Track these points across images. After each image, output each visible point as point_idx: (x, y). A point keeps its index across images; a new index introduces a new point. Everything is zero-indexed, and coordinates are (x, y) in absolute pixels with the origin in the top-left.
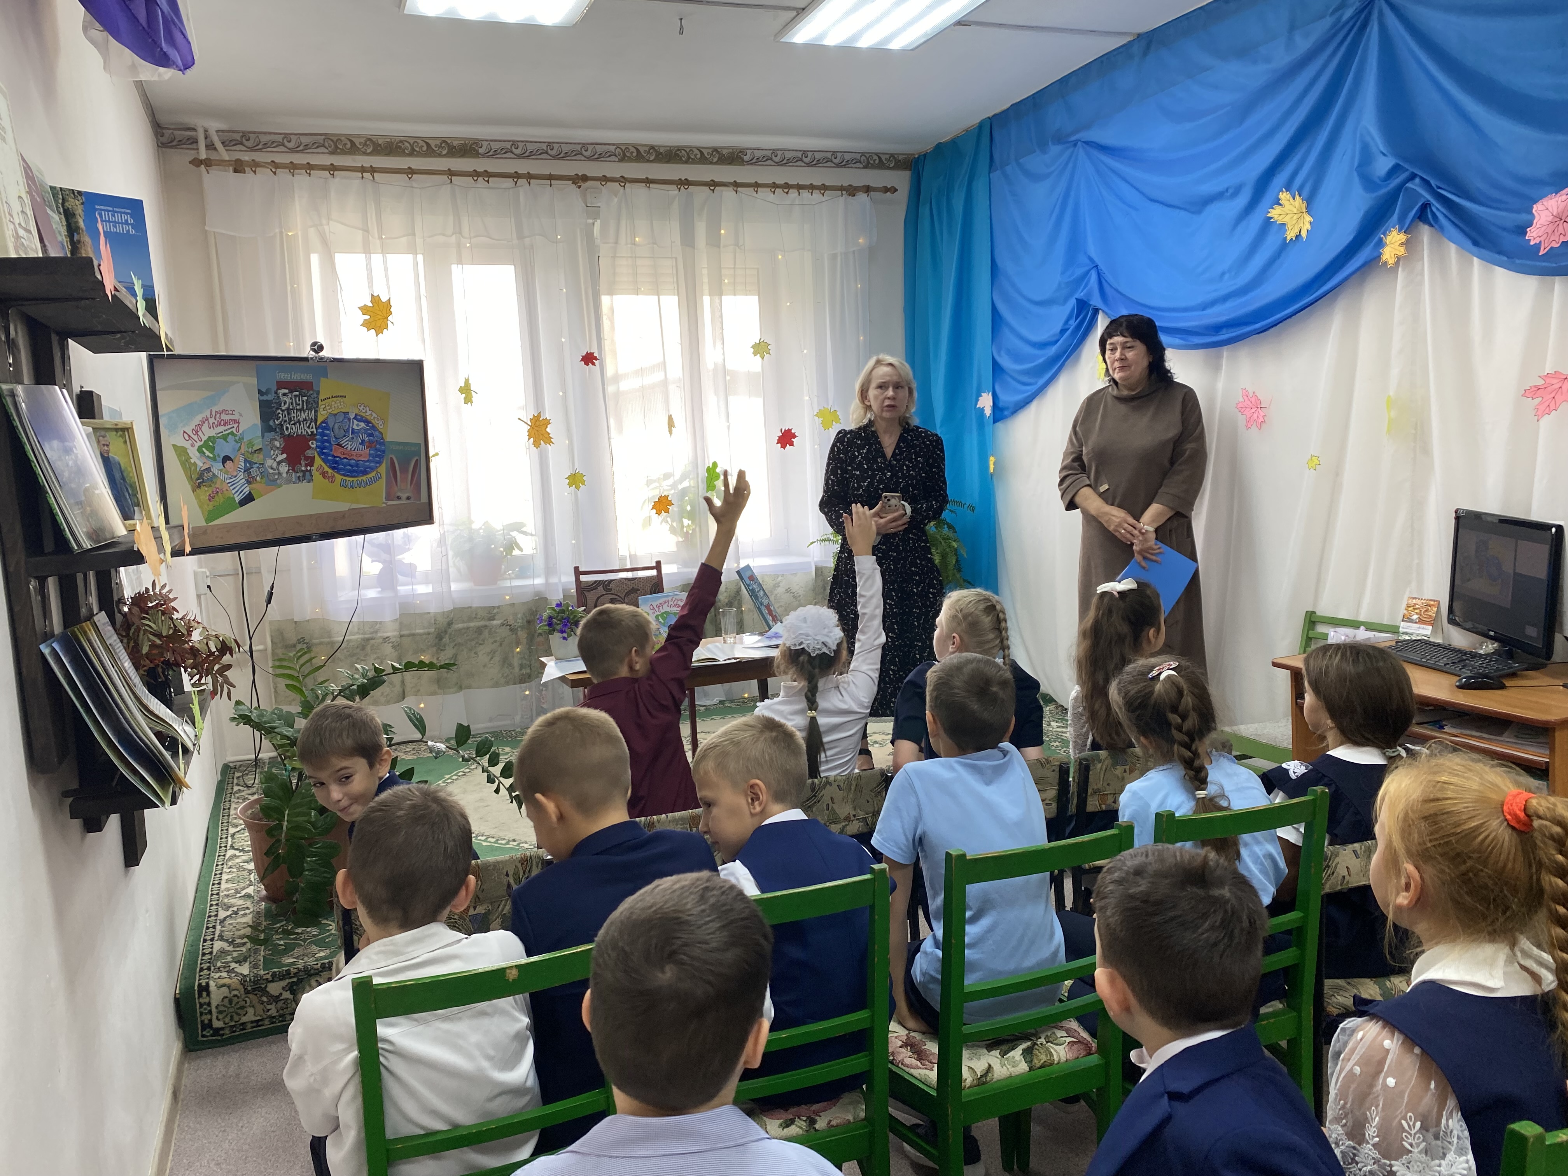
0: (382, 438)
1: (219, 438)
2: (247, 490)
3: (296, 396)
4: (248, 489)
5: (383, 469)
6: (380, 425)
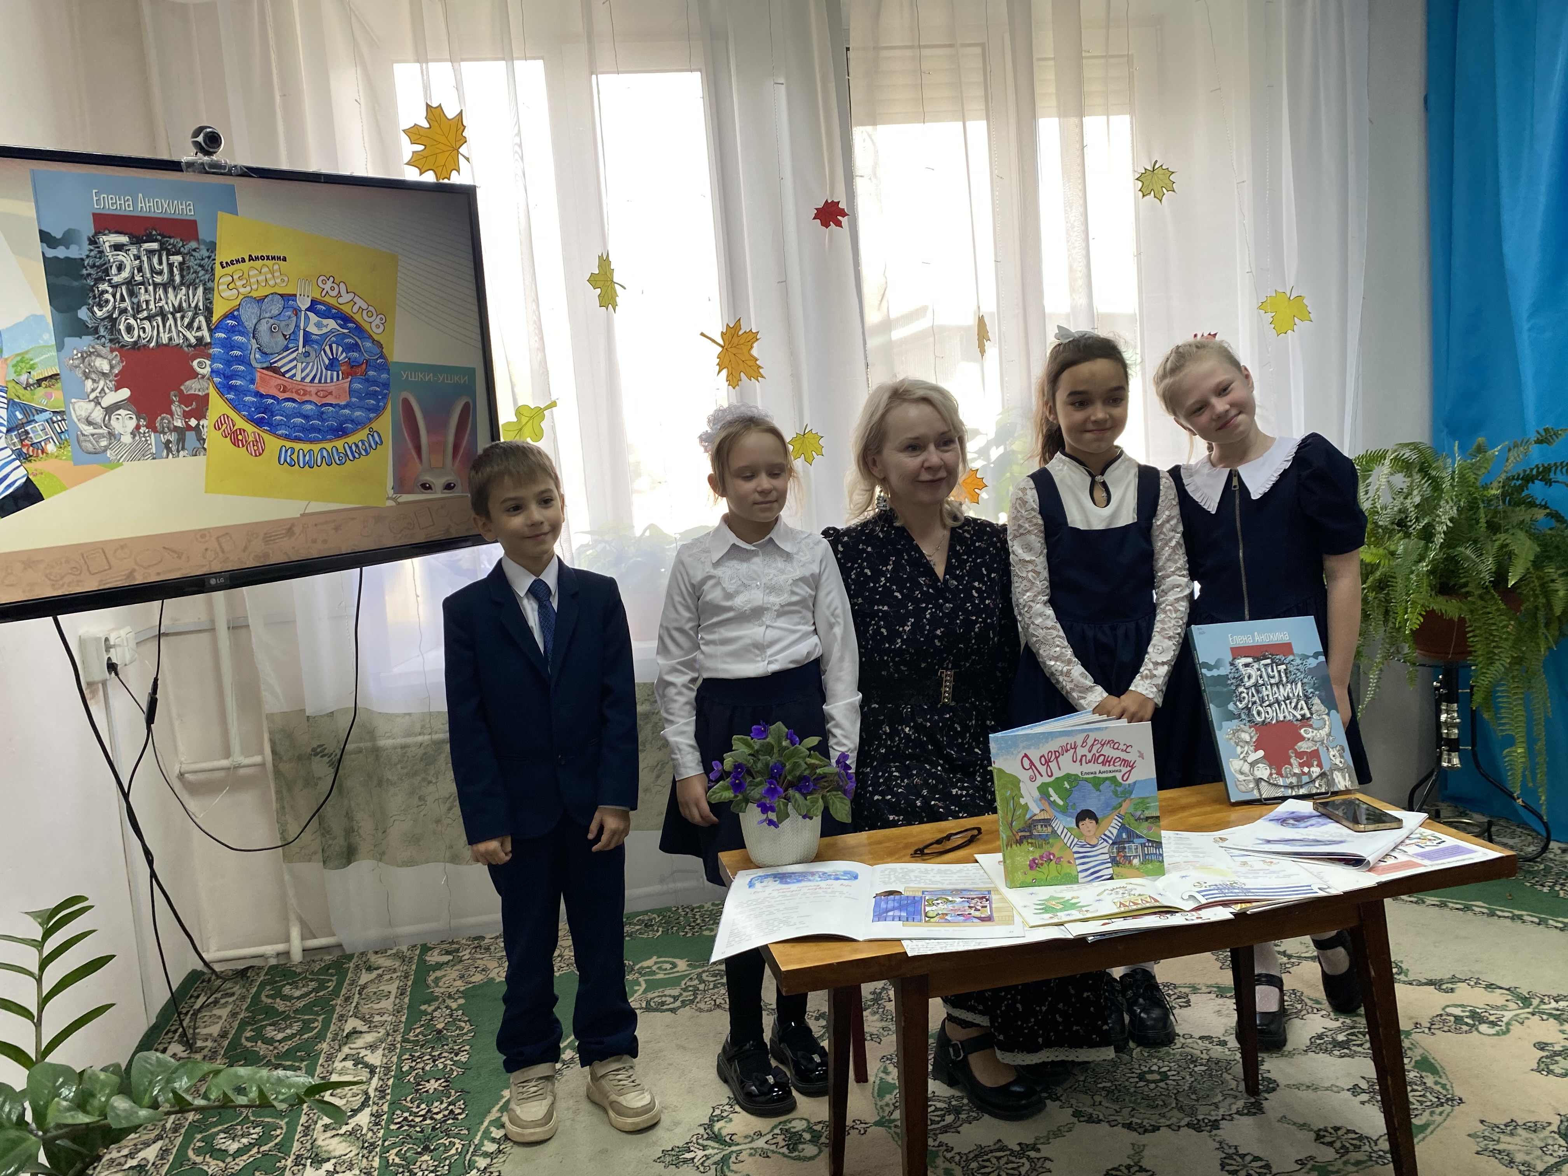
0: (382, 356)
2: (18, 476)
3: (150, 252)
4: (21, 472)
5: (385, 424)
6: (373, 326)
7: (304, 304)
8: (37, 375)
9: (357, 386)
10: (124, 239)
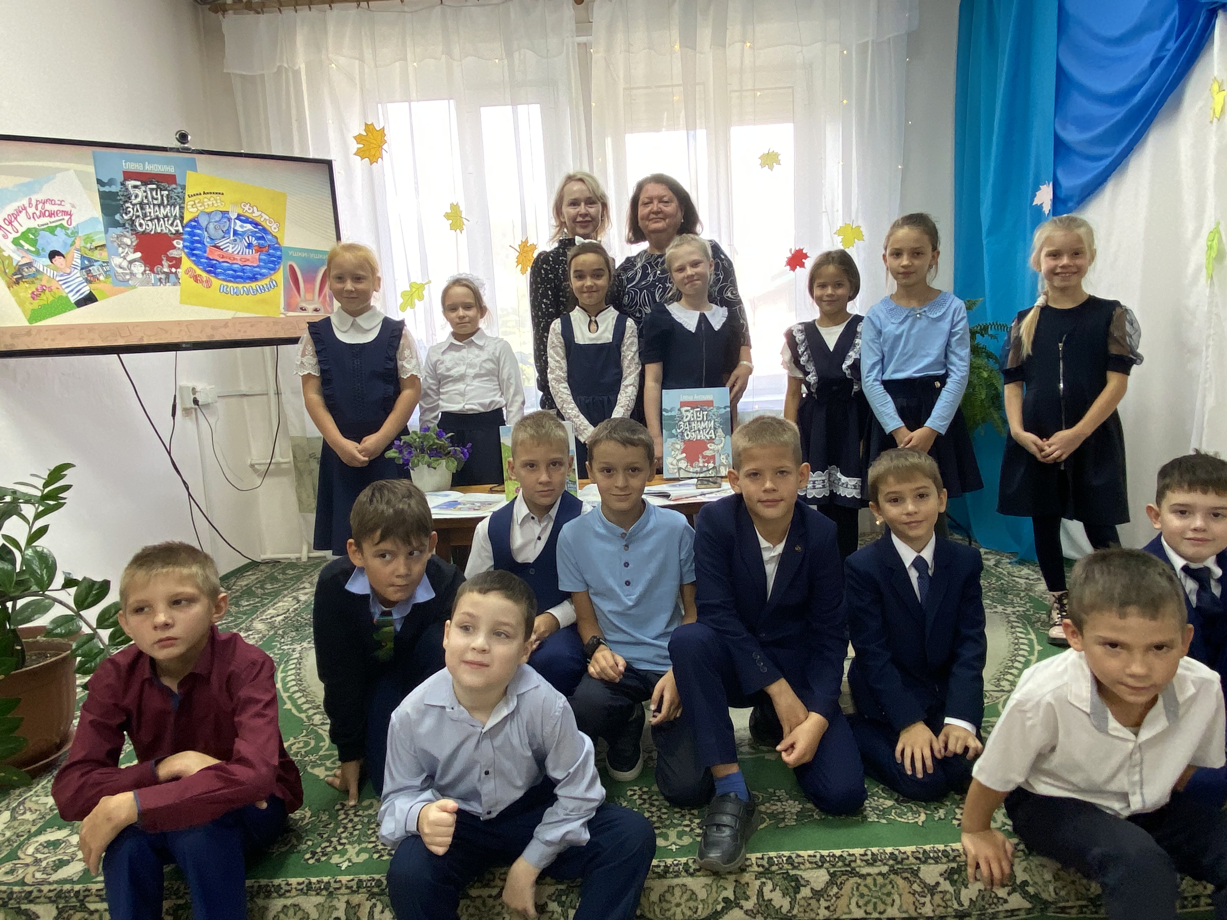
0: (278, 243)
1: (43, 230)
2: (86, 290)
3: (152, 190)
4: (87, 288)
5: (280, 276)
6: (273, 228)
7: (233, 216)
8: (95, 244)
9: (263, 257)
10: (138, 183)
